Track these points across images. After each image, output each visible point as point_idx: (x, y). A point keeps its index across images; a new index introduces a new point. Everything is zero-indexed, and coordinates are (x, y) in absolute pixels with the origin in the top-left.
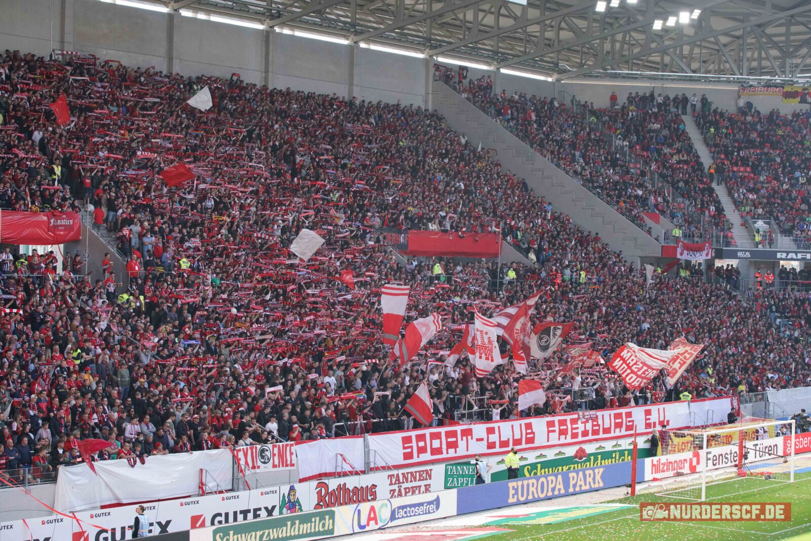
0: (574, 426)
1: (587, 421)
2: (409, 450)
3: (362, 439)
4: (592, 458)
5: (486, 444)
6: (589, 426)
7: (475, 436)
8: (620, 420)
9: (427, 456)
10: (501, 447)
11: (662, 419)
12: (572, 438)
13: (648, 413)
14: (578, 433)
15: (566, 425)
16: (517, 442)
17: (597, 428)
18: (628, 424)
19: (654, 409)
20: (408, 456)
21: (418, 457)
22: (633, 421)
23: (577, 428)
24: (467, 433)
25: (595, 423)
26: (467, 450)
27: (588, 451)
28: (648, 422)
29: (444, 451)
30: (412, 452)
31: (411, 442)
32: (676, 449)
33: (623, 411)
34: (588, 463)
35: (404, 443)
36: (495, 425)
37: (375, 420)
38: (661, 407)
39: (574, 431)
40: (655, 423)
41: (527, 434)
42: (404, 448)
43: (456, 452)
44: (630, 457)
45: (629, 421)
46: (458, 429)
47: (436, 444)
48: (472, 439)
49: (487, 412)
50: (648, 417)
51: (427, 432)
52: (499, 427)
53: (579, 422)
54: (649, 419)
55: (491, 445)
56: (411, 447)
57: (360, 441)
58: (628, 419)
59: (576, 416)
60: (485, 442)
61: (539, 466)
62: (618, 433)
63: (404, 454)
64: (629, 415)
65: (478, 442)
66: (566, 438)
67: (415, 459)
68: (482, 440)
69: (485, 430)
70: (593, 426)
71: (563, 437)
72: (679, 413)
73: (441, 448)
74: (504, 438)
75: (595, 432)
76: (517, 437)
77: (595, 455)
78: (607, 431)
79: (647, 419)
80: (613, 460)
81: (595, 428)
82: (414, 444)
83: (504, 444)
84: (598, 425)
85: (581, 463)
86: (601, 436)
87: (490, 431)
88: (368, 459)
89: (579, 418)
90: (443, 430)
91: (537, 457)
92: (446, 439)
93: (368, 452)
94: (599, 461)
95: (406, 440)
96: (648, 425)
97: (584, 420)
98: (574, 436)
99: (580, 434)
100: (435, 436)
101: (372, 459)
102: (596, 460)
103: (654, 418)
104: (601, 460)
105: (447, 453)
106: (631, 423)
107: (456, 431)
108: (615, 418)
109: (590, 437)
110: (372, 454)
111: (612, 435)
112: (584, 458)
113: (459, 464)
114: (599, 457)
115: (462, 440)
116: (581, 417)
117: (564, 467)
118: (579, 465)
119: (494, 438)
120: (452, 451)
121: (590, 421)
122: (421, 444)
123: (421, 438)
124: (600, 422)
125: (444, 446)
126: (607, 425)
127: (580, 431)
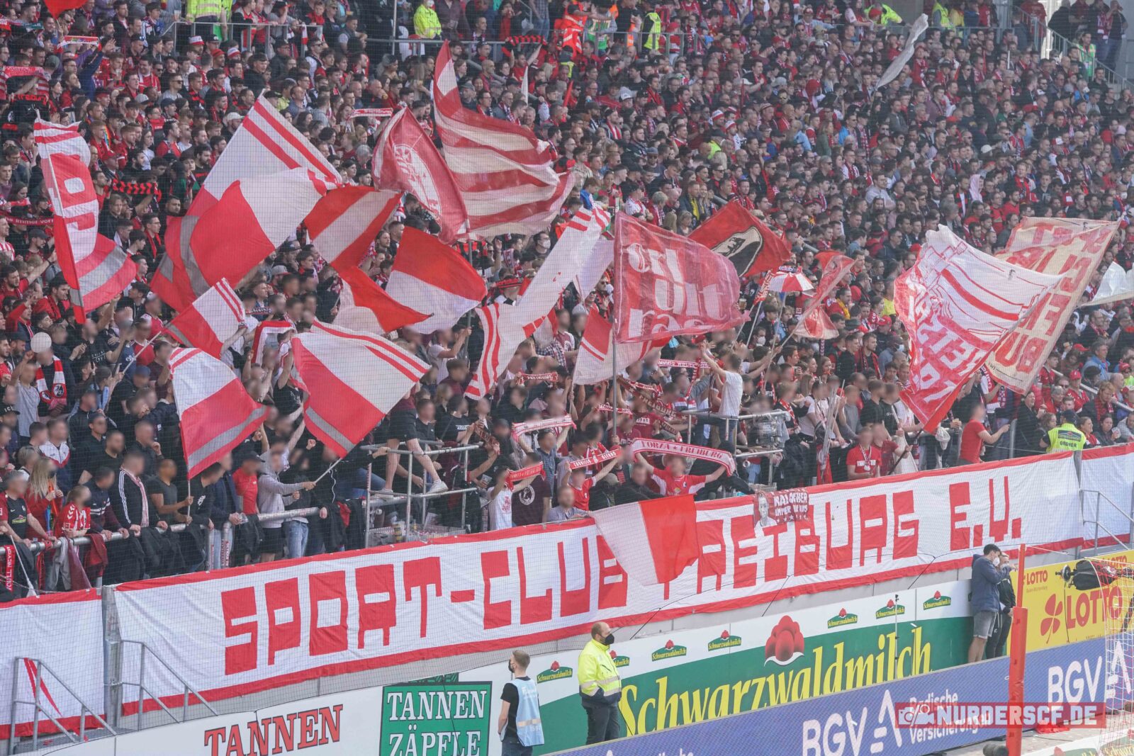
0: (743, 544)
1: (781, 527)
2: (245, 638)
3: (96, 605)
4: (819, 651)
5: (481, 609)
6: (787, 542)
7: (449, 585)
8: (878, 522)
9: (297, 658)
10: (525, 619)
11: (999, 516)
12: (738, 584)
13: (960, 494)
14: (754, 566)
15: (720, 541)
16: (575, 602)
17: (811, 548)
18: (903, 533)
19: (977, 479)
20: (239, 659)
21: (271, 660)
22: (914, 524)
23: (752, 551)
24: (423, 573)
25: (805, 532)
26: (423, 634)
27: (807, 631)
28: (958, 525)
29: (352, 638)
30: (251, 648)
31: (253, 611)
32: (1062, 617)
33: (887, 489)
34: (807, 671)
35: (229, 613)
36: (508, 545)
37: (116, 535)
38: (998, 474)
39: (743, 561)
40: (978, 530)
41: (604, 572)
42: (231, 631)
43: (386, 642)
44: (927, 647)
45: (906, 525)
46: (397, 558)
47: (329, 613)
48: (439, 593)
49: (473, 498)
50: (958, 510)
51: (302, 572)
52: (520, 550)
53: (759, 530)
54: (963, 516)
55: (496, 615)
56: (252, 628)
57: (88, 611)
58: (903, 518)
59: (748, 510)
60: (478, 605)
61: (663, 682)
62: (872, 567)
63: (229, 651)
64: (904, 502)
65: (457, 605)
66: (718, 587)
67: (263, 671)
68: (467, 596)
69: (479, 561)
70: (801, 541)
71: (709, 581)
72: (1051, 496)
73: (343, 627)
74: (534, 591)
75: (806, 564)
76: (575, 582)
77: (827, 641)
78: (839, 558)
79: (956, 517)
80: (881, 658)
81: (804, 549)
82: (261, 617)
83: (536, 608)
84: (814, 539)
85: (786, 669)
86: (824, 575)
87: (494, 565)
88: (118, 675)
89: (757, 516)
90: (348, 565)
91: (659, 654)
92: (361, 598)
93: (118, 649)
94: (839, 664)
95: (237, 603)
96: (959, 539)
97: (773, 523)
98: (745, 576)
99: (761, 572)
100: (327, 586)
101: (129, 673)
102: (829, 658)
103: (977, 513)
104: (845, 660)
105: (361, 645)
106: (911, 532)
107: (389, 569)
108: (864, 516)
109: (792, 581)
110: (130, 655)
111: (855, 571)
112: (796, 655)
113: (424, 683)
114: (840, 647)
115: (408, 598)
116: (764, 511)
117: (737, 687)
118: (782, 677)
119: (505, 589)
120: (373, 636)
121: (791, 527)
122: (284, 615)
123: (282, 594)
124: (820, 530)
125: (353, 622)
126: (839, 541)
127: (759, 560)
